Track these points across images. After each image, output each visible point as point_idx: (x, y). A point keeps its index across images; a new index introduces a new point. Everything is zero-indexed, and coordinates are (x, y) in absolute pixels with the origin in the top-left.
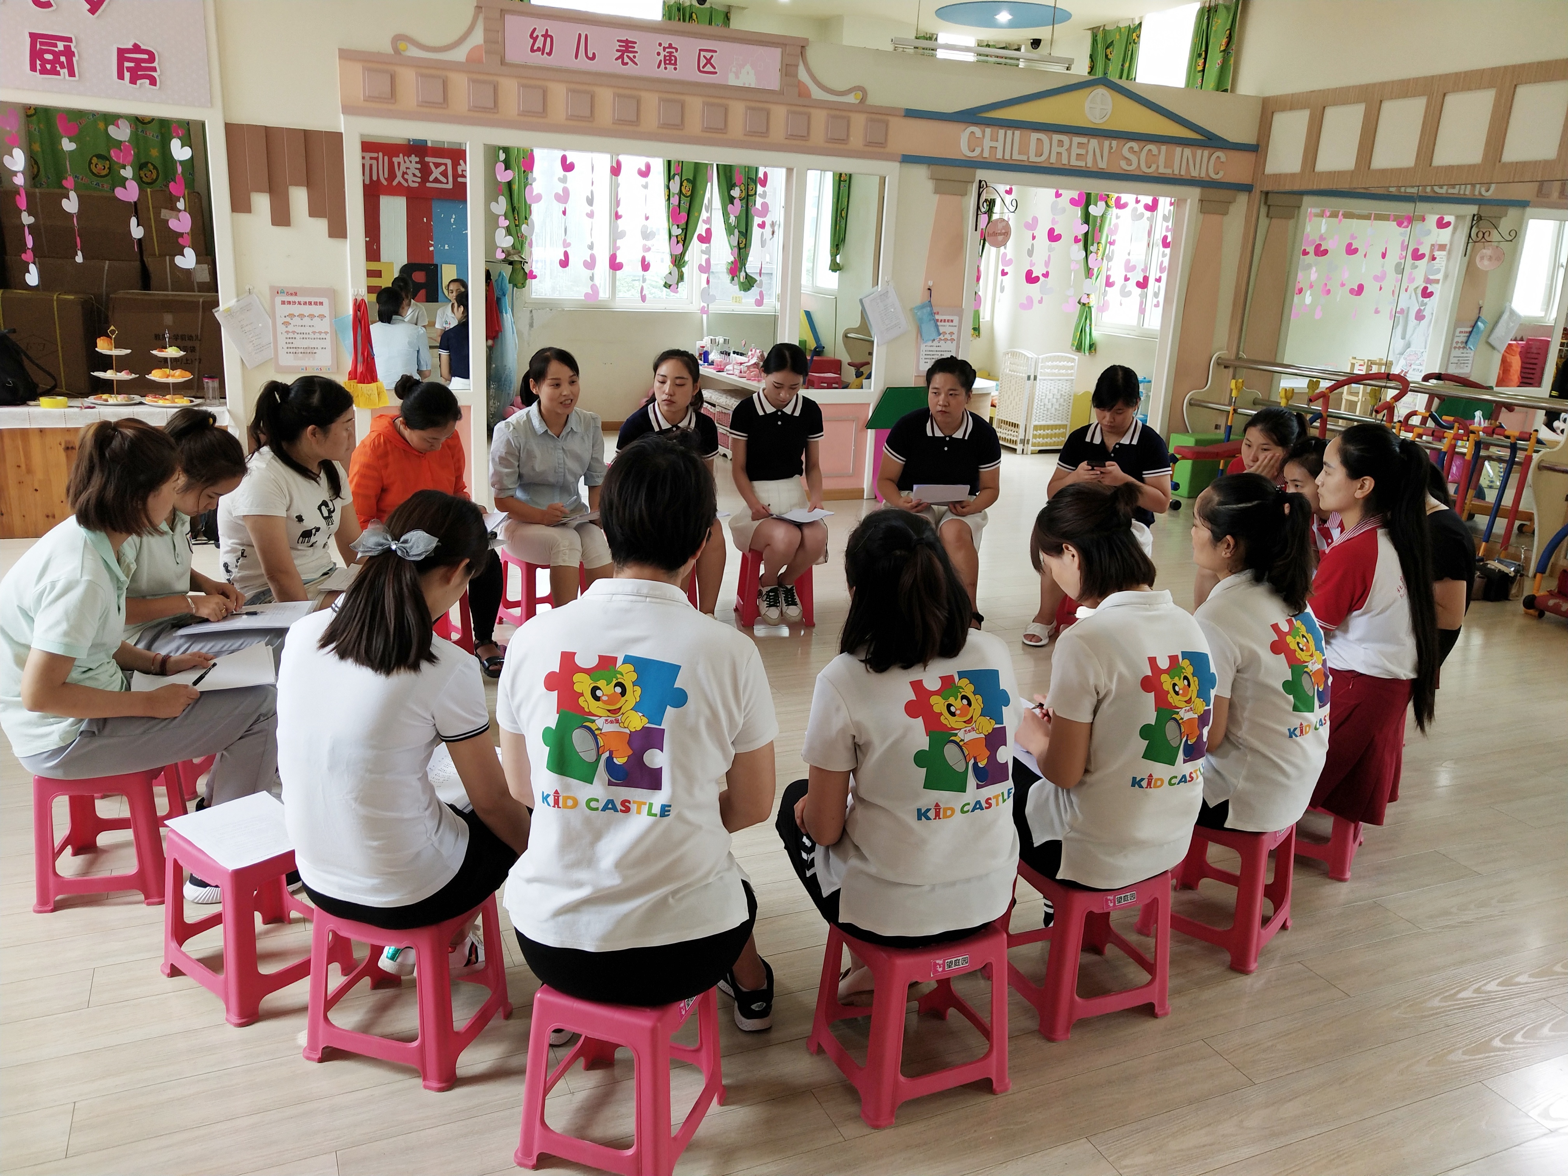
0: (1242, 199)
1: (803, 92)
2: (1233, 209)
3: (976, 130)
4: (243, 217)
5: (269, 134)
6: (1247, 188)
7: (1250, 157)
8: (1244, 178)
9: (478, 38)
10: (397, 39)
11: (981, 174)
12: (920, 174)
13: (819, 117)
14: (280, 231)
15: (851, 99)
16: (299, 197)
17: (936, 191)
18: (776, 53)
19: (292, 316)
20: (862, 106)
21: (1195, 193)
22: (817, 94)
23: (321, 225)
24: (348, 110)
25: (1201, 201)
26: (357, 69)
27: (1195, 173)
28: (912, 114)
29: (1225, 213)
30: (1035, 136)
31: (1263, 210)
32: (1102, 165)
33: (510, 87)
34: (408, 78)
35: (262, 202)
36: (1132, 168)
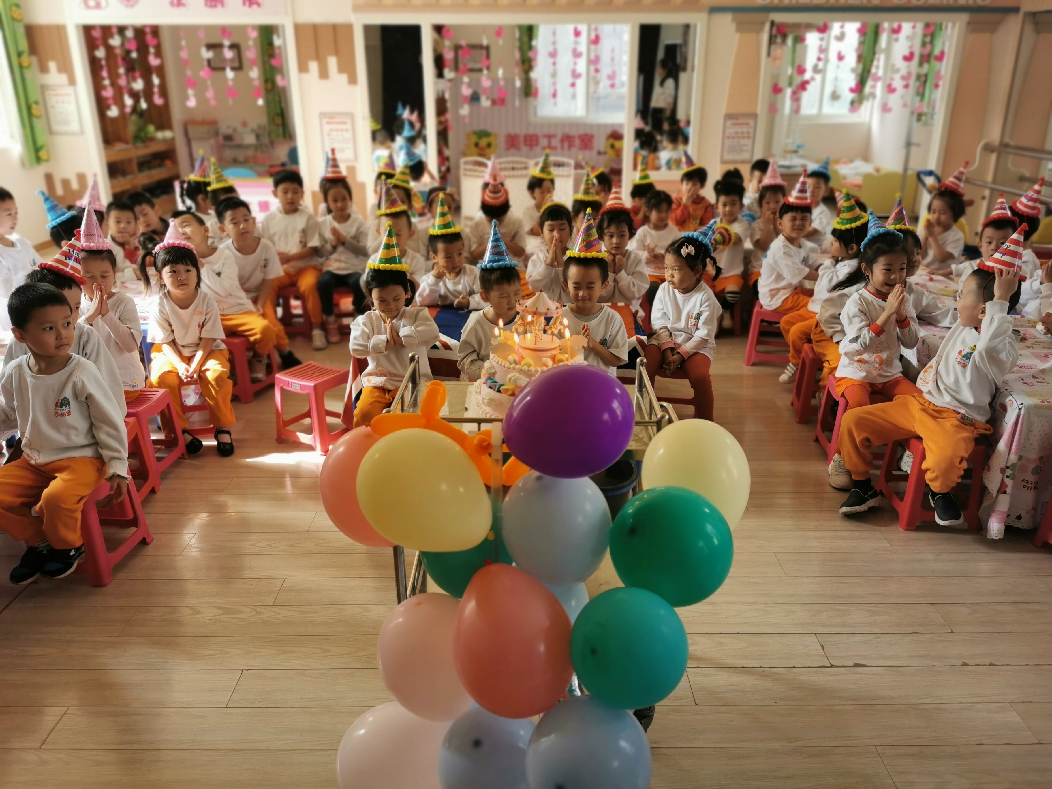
0: (1009, 20)
2: (1001, 28)
4: (305, 76)
5: (315, 28)
6: (1013, 11)
8: (1015, 3)
11: (772, 16)
12: (726, 20)
14: (324, 82)
16: (332, 62)
17: (740, 31)
19: (331, 130)
23: (344, 78)
24: (355, 9)
25: (969, 23)
27: (963, 3)
29: (995, 31)
31: (1029, 28)
32: (876, 2)
35: (313, 66)
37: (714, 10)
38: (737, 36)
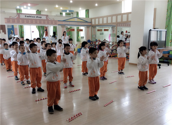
0: (90, 27)
1: (48, 19)
2: (90, 28)
3: (65, 22)
6: (91, 26)
7: (91, 23)
8: (91, 25)
9: (17, 16)
10: (10, 17)
11: (66, 26)
12: (60, 26)
13: (50, 21)
15: (53, 20)
17: (62, 27)
18: (45, 16)
20: (54, 20)
21: (86, 26)
22: (50, 19)
23: (4, 33)
24: (6, 23)
25: (87, 27)
26: (6, 19)
27: (86, 25)
28: (58, 21)
29: (89, 28)
30: (70, 22)
31: (92, 28)
32: (77, 24)
33: (21, 20)
34: (11, 20)
36: (80, 25)
37: (59, 25)
38: (62, 28)
